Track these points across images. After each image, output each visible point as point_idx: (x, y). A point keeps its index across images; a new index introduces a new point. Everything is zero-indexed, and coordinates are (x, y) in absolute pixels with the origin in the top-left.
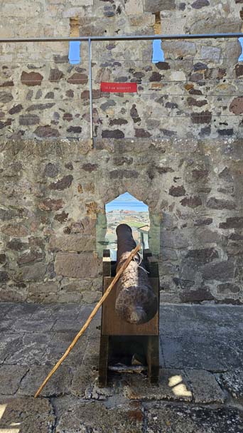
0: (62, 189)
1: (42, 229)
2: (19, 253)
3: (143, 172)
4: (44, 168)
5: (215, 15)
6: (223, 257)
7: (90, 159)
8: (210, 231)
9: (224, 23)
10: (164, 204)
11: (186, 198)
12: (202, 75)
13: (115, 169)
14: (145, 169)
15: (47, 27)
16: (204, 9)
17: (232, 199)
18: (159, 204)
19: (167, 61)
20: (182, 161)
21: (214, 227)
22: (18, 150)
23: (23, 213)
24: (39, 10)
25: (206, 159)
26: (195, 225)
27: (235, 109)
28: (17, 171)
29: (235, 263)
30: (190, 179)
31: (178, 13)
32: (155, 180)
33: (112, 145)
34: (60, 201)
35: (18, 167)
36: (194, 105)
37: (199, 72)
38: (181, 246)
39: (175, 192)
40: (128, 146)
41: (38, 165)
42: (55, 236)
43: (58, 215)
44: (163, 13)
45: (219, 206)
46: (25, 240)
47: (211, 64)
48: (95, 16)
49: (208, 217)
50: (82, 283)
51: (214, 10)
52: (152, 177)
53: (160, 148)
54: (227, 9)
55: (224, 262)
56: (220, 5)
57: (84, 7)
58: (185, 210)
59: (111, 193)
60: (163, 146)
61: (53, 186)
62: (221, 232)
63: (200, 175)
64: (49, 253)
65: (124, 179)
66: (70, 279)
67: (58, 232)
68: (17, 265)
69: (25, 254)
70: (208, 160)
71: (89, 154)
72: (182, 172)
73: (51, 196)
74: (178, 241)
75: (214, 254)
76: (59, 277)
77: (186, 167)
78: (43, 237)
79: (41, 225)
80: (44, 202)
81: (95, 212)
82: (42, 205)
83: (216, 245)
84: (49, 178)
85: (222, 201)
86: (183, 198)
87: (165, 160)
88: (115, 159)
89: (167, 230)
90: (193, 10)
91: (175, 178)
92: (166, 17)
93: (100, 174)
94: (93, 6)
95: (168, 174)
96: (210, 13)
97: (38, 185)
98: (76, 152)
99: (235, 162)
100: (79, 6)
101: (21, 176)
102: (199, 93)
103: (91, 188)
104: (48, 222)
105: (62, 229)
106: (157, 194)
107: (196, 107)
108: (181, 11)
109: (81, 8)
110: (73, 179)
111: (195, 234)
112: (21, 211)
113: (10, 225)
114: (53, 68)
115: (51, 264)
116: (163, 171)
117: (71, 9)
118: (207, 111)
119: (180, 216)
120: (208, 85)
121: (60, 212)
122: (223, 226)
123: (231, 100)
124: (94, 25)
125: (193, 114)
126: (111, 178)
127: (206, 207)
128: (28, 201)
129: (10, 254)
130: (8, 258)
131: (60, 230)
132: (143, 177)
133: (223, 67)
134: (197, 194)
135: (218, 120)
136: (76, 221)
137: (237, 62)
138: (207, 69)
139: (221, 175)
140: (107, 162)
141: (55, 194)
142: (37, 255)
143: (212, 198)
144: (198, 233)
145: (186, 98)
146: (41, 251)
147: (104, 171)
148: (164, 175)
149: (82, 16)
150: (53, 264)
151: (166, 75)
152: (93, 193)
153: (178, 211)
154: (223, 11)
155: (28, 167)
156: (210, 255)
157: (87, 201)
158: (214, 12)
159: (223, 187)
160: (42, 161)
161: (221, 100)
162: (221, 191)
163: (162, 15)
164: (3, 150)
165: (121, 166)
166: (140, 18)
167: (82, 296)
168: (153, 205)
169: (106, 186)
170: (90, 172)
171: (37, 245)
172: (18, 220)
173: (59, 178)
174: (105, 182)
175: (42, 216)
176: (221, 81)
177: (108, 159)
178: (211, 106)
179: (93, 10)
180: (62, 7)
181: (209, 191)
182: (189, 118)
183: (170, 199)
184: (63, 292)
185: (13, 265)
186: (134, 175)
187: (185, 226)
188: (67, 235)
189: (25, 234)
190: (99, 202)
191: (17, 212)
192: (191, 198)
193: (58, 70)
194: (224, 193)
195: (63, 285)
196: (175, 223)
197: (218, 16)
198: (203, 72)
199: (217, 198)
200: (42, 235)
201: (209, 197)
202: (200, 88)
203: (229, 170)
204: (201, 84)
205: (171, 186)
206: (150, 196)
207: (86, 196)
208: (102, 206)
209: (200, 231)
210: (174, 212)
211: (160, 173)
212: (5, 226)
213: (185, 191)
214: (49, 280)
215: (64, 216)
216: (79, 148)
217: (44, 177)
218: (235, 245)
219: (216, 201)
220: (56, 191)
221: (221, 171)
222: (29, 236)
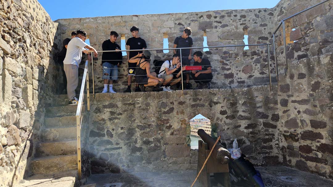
0: (169, 114)
1: (159, 134)
2: (148, 146)
3: (207, 104)
4: (160, 104)
5: (231, 30)
6: (248, 143)
7: (182, 99)
8: (240, 131)
9: (236, 34)
10: (218, 119)
11: (227, 116)
12: (227, 56)
13: (193, 103)
14: (208, 103)
15: (153, 37)
16: (226, 28)
17: (249, 115)
18: (215, 119)
19: (210, 51)
20: (224, 99)
21: (242, 129)
22: (148, 97)
23: (151, 126)
24: (149, 29)
25: (236, 97)
26: (233, 128)
27: (244, 71)
28: (147, 106)
29: (253, 146)
30: (229, 107)
31: (214, 30)
32: (213, 108)
33: (192, 93)
34: (168, 120)
35: (148, 105)
36: (225, 70)
37: (226, 55)
38: (228, 138)
39: (223, 113)
40: (199, 93)
41: (157, 103)
42: (166, 137)
43: (167, 126)
44: (207, 30)
45: (244, 119)
46: (151, 139)
47: (231, 51)
48: (175, 32)
49: (238, 124)
50: (180, 159)
51: (231, 28)
52: (211, 106)
53: (214, 93)
54: (237, 28)
55: (248, 145)
56: (233, 26)
57: (170, 28)
58: (228, 121)
59: (192, 115)
60: (215, 92)
61: (165, 113)
62: (245, 131)
63: (233, 104)
64: (163, 145)
65: (198, 108)
66: (174, 158)
67: (168, 135)
68: (147, 152)
69: (152, 146)
70: (236, 98)
71: (181, 97)
72: (225, 104)
73: (163, 117)
74: (226, 136)
75: (243, 141)
76: (169, 157)
77: (227, 101)
78: (160, 137)
79: (159, 132)
80: (161, 120)
81: (185, 124)
82: (160, 122)
83: (244, 137)
84: (163, 109)
85: (244, 116)
86: (226, 115)
87: (217, 98)
88: (193, 99)
89: (220, 131)
90: (221, 29)
91: (222, 106)
92: (209, 32)
93: (187, 106)
94: (174, 27)
95: (219, 104)
96: (229, 30)
97: (158, 112)
98: (175, 96)
99: (248, 98)
100: (167, 28)
101: (149, 109)
102: (227, 65)
103: (182, 113)
104: (162, 130)
105: (169, 133)
106: (214, 114)
107: (226, 71)
108: (216, 29)
109: (169, 29)
110: (174, 109)
111: (233, 133)
112: (149, 125)
113: (144, 132)
114: (156, 55)
115: (164, 151)
116: (216, 103)
117: (164, 29)
118: (231, 73)
119: (226, 124)
120: (231, 61)
121: (168, 125)
122: (246, 128)
123: (242, 67)
124: (175, 36)
125: (225, 74)
126: (192, 108)
127: (237, 120)
128: (153, 120)
129: (144, 147)
130: (143, 149)
131: (168, 133)
132: (207, 106)
133: (237, 53)
134: (232, 113)
135: (237, 76)
136: (176, 128)
137: (243, 50)
138: (230, 53)
139: (243, 104)
140: (190, 100)
141: (165, 116)
142: (157, 146)
143: (240, 115)
144: (235, 132)
145: (221, 67)
146: (159, 145)
147: (188, 104)
148: (216, 105)
149: (169, 32)
150: (165, 151)
151: (211, 57)
152: (184, 115)
153: (224, 122)
154: (235, 29)
155: (152, 104)
156: (241, 142)
157: (181, 119)
158: (231, 29)
159: (244, 110)
160: (159, 101)
161: (238, 67)
162: (244, 111)
163: (207, 31)
164: (141, 97)
165: (197, 102)
166: (197, 32)
167: (180, 167)
168: (213, 119)
169: (190, 111)
170: (182, 105)
171: (157, 141)
172: (148, 130)
173: (167, 109)
174: (189, 110)
175: (159, 127)
176: (237, 59)
177: (190, 99)
178: (233, 71)
179: (174, 29)
180: (159, 28)
181: (238, 112)
182: (223, 76)
183: (221, 116)
184: (171, 165)
185: (146, 152)
186: (203, 106)
187: (228, 129)
188: (172, 136)
189: (151, 136)
190: (187, 119)
191: (147, 126)
192: (230, 115)
193: (158, 56)
194: (245, 112)
195: (170, 162)
196: (224, 127)
197: (233, 31)
198: (228, 55)
199: (242, 115)
200: (159, 136)
201: (238, 114)
202: (227, 62)
203: (246, 102)
204: (227, 61)
205: (220, 110)
206: (211, 116)
207: (180, 116)
208: (188, 121)
209: (236, 131)
210: (223, 122)
211: (215, 104)
212: (142, 133)
213: (227, 112)
214: (164, 159)
215: (170, 126)
216: (176, 95)
217: (160, 109)
218: (252, 137)
219: (242, 116)
220: (166, 115)
221: (243, 103)
222: (153, 137)
